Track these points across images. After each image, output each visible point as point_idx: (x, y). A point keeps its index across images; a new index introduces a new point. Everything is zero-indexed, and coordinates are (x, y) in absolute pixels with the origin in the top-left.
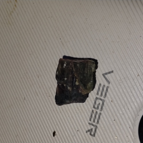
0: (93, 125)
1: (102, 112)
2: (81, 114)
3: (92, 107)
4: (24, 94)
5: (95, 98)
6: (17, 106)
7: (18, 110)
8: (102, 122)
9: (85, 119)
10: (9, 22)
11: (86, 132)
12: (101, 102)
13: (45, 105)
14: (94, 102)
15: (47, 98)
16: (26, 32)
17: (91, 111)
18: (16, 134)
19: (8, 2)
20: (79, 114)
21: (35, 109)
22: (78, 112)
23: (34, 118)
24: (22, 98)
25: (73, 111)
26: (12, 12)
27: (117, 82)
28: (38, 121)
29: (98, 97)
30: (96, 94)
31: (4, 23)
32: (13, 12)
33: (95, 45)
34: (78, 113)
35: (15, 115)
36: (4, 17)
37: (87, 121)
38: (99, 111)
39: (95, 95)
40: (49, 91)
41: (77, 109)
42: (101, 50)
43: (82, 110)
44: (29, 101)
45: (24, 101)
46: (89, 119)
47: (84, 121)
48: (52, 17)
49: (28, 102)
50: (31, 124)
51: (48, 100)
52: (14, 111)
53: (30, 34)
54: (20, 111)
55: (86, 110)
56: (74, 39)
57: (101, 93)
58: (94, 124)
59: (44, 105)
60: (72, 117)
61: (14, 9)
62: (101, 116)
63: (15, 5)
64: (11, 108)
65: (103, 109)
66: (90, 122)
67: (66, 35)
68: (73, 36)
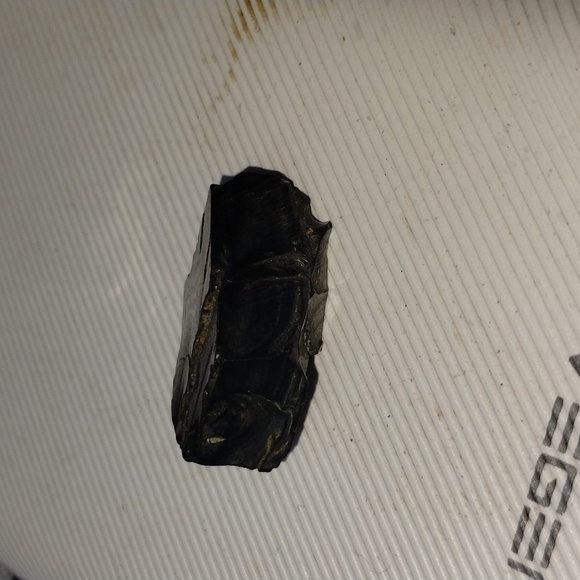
1: (565, 519)
2: (478, 522)
3: (525, 492)
5: (536, 456)
7: (232, 489)
8: (563, 560)
9: (494, 543)
10: (205, 136)
13: (335, 473)
14: (531, 474)
15: (341, 447)
17: (520, 512)
19: (205, 60)
20: (471, 519)
21: (297, 488)
22: (466, 511)
23: (291, 526)
25: (445, 507)
26: (218, 98)
28: (307, 539)
30: (541, 441)
31: (189, 144)
32: (220, 98)
33: (541, 235)
34: (464, 518)
36: (188, 118)
37: (504, 551)
39: (539, 446)
40: (352, 418)
41: (461, 500)
42: (567, 256)
43: (482, 505)
46: (510, 546)
47: (491, 553)
48: (369, 119)
50: (279, 549)
51: (345, 456)
52: (213, 490)
54: (238, 492)
55: (498, 508)
56: (455, 206)
59: (330, 473)
60: (443, 532)
61: (226, 85)
62: (560, 537)
63: (231, 72)
64: (204, 480)
65: (569, 504)
67: (422, 191)
68: (449, 195)
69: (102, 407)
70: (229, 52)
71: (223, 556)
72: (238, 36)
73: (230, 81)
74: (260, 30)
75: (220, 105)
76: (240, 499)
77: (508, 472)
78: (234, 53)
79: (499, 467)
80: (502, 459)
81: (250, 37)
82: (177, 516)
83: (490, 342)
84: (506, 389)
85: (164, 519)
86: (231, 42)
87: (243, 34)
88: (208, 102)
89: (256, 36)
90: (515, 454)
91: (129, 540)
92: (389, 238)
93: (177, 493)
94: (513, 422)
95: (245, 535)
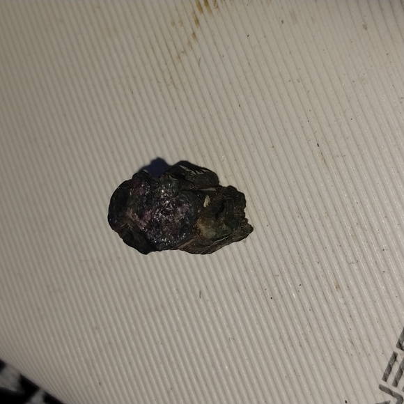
2: (360, 359)
3: (395, 343)
4: (201, 282)
6: (179, 310)
9: (370, 374)
10: (171, 78)
13: (258, 319)
15: (264, 303)
16: (218, 113)
17: (390, 355)
18: (169, 386)
19: (173, 24)
20: (355, 358)
21: (229, 326)
22: (352, 352)
24: (194, 292)
25: (337, 348)
26: (183, 52)
31: (158, 82)
32: (184, 52)
34: (350, 356)
35: (170, 334)
36: (159, 63)
40: (273, 284)
41: (349, 344)
43: (364, 348)
44: (214, 304)
45: (197, 302)
46: (381, 376)
48: (299, 82)
49: (210, 304)
50: (214, 365)
51: (266, 309)
53: (229, 120)
54: (184, 325)
56: (359, 149)
59: (255, 319)
60: (334, 363)
61: (189, 43)
63: (194, 34)
67: (335, 136)
68: (355, 140)
69: (82, 258)
70: (193, 20)
71: (172, 366)
72: (201, 9)
73: (192, 41)
74: (217, 7)
75: (184, 57)
76: (186, 330)
77: (384, 328)
78: (197, 21)
79: (378, 326)
80: (380, 320)
81: (210, 11)
82: (137, 337)
83: (378, 243)
84: (386, 276)
85: (128, 338)
86: (194, 13)
87: (205, 8)
88: (174, 54)
89: (215, 11)
90: (389, 318)
91: (100, 351)
92: (308, 165)
93: (138, 321)
94: (390, 298)
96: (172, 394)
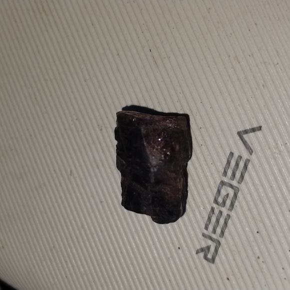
0: (211, 239)
1: (233, 214)
3: (212, 199)
4: (71, 163)
5: (219, 182)
6: (56, 186)
7: (58, 195)
8: (230, 234)
9: (195, 225)
10: (43, 7)
11: (197, 253)
12: (231, 192)
13: (113, 188)
14: (215, 190)
16: (77, 31)
17: (209, 209)
18: (52, 246)
21: (93, 196)
23: (89, 215)
24: (66, 171)
27: (269, 151)
28: (98, 222)
29: (226, 180)
30: (221, 174)
31: (34, 12)
33: (225, 68)
35: (51, 206)
37: (200, 229)
38: (225, 211)
39: (220, 176)
42: (238, 79)
43: (190, 206)
44: (81, 179)
45: (69, 179)
46: (203, 226)
47: (194, 230)
48: (134, 2)
49: (78, 179)
50: (83, 227)
52: (48, 196)
53: (86, 36)
54: (61, 197)
55: (198, 207)
56: (180, 51)
57: (232, 172)
58: (214, 236)
59: (110, 189)
62: (230, 222)
64: (43, 192)
65: (234, 206)
66: (205, 232)
67: (162, 42)
68: (177, 45)
71: (53, 230)
76: (62, 201)
77: (203, 189)
79: (199, 186)
80: (201, 182)
82: (28, 210)
83: (196, 123)
84: (204, 147)
85: (21, 211)
90: (207, 180)
92: (144, 66)
94: (207, 165)
95: (65, 220)
96: (54, 251)
